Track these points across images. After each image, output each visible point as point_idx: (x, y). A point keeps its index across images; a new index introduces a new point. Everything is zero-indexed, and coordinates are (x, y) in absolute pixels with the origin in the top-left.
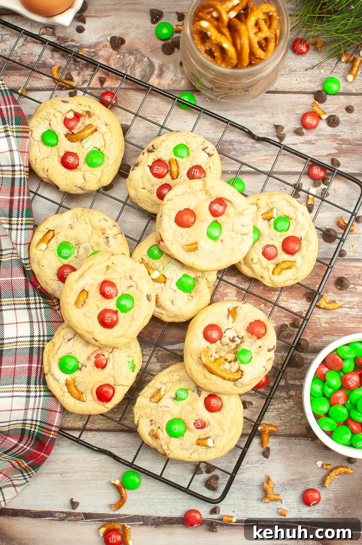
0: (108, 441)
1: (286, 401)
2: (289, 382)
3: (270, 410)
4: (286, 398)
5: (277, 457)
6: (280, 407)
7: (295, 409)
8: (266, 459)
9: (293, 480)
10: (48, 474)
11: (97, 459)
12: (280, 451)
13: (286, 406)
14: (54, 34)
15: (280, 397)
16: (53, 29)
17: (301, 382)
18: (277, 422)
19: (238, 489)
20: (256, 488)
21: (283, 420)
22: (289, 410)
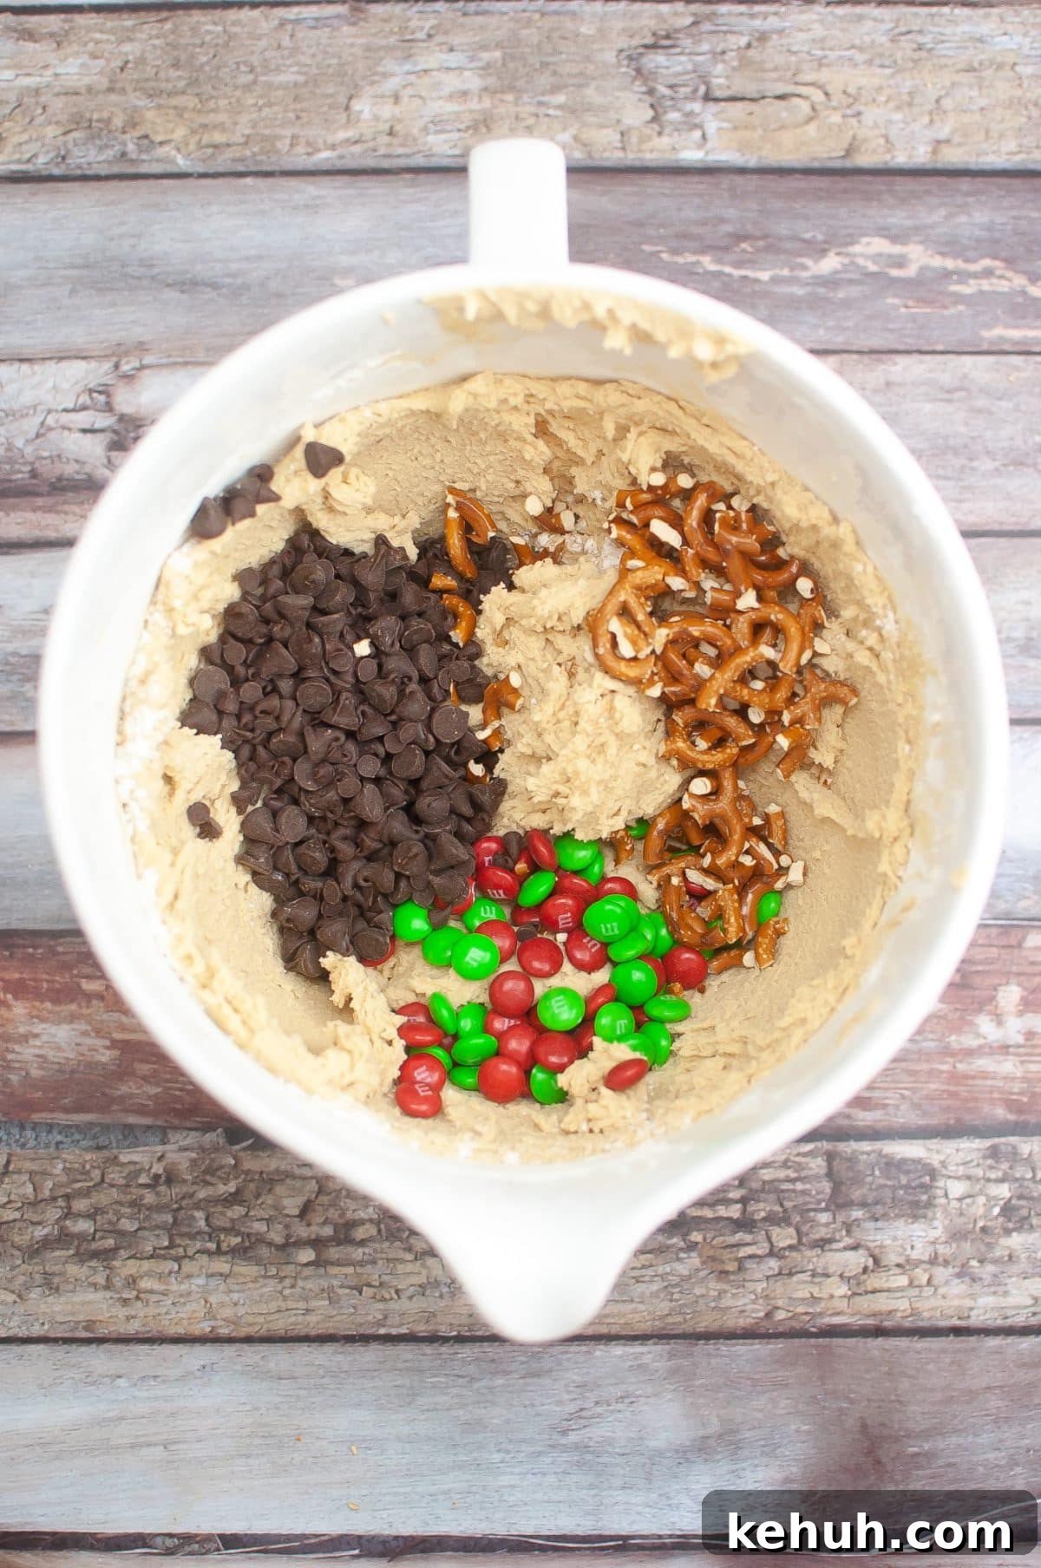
0: (272, 1365)
1: (682, 1255)
4: (681, 1249)
6: (668, 1270)
7: (703, 1274)
9: (705, 1438)
10: (133, 1446)
11: (248, 1407)
12: (673, 1372)
13: (682, 1269)
14: (109, 408)
15: (668, 1247)
16: (108, 395)
17: (715, 1211)
18: (664, 1307)
19: (579, 1464)
20: (620, 1460)
21: (677, 1301)
22: (690, 1277)
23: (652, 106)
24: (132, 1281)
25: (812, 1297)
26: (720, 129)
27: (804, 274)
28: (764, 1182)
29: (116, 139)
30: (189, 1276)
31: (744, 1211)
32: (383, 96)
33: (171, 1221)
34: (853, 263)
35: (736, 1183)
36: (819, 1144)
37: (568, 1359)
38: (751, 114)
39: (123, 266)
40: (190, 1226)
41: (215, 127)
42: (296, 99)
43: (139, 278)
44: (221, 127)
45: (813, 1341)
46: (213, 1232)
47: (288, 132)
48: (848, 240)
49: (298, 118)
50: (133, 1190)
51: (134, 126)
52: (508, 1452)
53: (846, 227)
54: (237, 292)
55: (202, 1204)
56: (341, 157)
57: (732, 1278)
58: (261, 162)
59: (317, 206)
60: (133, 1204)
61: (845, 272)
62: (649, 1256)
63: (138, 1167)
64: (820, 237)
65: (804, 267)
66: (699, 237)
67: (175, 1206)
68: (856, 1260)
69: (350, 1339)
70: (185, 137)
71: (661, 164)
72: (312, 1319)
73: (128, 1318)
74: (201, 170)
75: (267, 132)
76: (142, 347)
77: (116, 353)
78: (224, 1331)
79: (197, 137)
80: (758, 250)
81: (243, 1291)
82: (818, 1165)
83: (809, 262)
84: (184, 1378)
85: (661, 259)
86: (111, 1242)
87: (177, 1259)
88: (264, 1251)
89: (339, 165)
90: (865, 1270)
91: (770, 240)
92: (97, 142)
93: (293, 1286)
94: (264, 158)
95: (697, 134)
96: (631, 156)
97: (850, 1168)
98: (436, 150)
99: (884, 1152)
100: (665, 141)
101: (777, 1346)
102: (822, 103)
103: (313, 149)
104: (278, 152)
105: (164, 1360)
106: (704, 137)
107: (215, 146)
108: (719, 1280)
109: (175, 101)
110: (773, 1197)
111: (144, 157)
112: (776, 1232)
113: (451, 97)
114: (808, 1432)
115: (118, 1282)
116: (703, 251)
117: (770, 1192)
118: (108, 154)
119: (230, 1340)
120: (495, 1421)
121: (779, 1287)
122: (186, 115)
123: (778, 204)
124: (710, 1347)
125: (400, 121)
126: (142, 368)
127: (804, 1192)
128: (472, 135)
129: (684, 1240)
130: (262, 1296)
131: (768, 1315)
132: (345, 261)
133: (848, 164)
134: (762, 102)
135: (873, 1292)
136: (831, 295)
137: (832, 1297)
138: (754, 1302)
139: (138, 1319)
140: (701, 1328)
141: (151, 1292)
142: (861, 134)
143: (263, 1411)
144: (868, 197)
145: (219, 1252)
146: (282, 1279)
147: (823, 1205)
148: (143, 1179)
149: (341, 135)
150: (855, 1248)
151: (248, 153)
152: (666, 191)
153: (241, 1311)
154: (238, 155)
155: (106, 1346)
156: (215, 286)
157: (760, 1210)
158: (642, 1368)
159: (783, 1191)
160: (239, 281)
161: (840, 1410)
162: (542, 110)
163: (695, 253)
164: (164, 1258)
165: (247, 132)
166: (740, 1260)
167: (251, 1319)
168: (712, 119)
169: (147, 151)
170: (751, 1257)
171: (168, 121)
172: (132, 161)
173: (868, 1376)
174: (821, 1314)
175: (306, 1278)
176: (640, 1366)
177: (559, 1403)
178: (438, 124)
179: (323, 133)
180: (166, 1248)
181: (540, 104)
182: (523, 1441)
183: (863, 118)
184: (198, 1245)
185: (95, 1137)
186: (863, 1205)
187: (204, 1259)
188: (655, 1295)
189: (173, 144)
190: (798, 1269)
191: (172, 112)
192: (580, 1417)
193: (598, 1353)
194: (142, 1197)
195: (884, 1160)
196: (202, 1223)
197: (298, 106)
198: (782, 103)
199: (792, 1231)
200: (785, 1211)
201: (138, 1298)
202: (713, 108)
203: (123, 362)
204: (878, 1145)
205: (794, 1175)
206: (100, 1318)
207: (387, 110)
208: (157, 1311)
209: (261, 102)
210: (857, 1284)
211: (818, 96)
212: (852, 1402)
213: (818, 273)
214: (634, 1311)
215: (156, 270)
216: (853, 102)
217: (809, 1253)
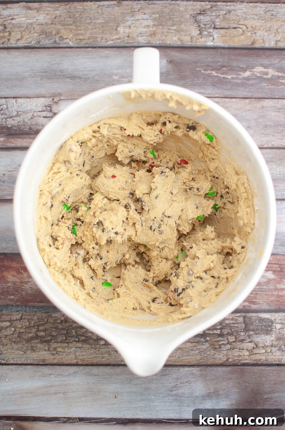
0: (93, 372)
1: (204, 343)
3: (194, 350)
4: (204, 342)
6: (200, 347)
7: (210, 348)
9: (210, 393)
10: (55, 393)
11: (86, 383)
12: (201, 375)
13: (204, 347)
14: (51, 111)
15: (200, 341)
16: (51, 107)
17: (213, 332)
18: (199, 357)
19: (175, 400)
20: (186, 399)
21: (202, 356)
22: (206, 349)
23: (199, 30)
24: (55, 349)
25: (239, 355)
26: (218, 37)
27: (240, 77)
28: (227, 324)
29: (53, 37)
30: (71, 348)
31: (221, 332)
32: (126, 27)
33: (66, 332)
34: (253, 74)
35: (219, 324)
36: (241, 314)
37: (173, 371)
38: (226, 32)
39: (55, 72)
40: (71, 334)
41: (80, 34)
42: (102, 27)
43: (59, 75)
44: (82, 34)
45: (239, 367)
46: (77, 336)
47: (100, 36)
48: (252, 67)
49: (103, 32)
50: (55, 324)
51: (58, 33)
52: (156, 396)
53: (252, 64)
54: (86, 79)
55: (75, 328)
56: (115, 43)
57: (217, 350)
58: (93, 44)
59: (108, 56)
60: (56, 328)
61: (252, 76)
62: (195, 344)
63: (57, 318)
64: (245, 66)
65: (241, 75)
66: (212, 66)
67: (67, 329)
68: (251, 345)
69: (114, 365)
70: (72, 37)
71: (202, 46)
72: (104, 359)
73: (54, 359)
74: (76, 46)
75: (94, 36)
76: (60, 94)
77: (53, 96)
78: (80, 363)
79: (76, 37)
80: (228, 70)
81: (85, 352)
82: (241, 319)
83: (241, 73)
84: (69, 375)
85: (201, 72)
86: (50, 338)
87: (68, 343)
88: (91, 341)
89: (114, 45)
90: (253, 348)
91: (231, 67)
92: (48, 38)
93: (99, 351)
94: (93, 43)
95: (212, 38)
96: (193, 44)
97: (250, 320)
98: (141, 41)
99: (259, 316)
100: (203, 40)
101: (229, 368)
102: (245, 30)
103: (107, 41)
104: (97, 41)
105: (64, 370)
106: (213, 39)
107: (80, 40)
108: (214, 350)
109: (69, 27)
110: (229, 328)
111: (61, 42)
112: (229, 337)
113: (145, 27)
114: (238, 392)
115: (51, 349)
116: (213, 70)
117: (228, 327)
118: (51, 41)
119: (82, 365)
120: (153, 388)
121: (230, 352)
122: (72, 31)
123: (233, 57)
124: (211, 368)
125: (131, 33)
126: (60, 100)
127: (237, 327)
128: (151, 37)
129: (205, 339)
130: (90, 353)
131: (227, 360)
132: (116, 71)
133: (253, 47)
134: (229, 29)
135: (256, 354)
136: (247, 82)
137: (244, 355)
138: (223, 356)
139: (57, 359)
140: (209, 363)
141: (60, 352)
142: (256, 38)
143: (90, 384)
144: (258, 56)
145: (79, 341)
146: (96, 349)
147: (242, 330)
148: (58, 321)
149: (115, 37)
150: (251, 342)
151: (89, 41)
152: (203, 53)
153: (85, 357)
154: (87, 42)
155: (48, 366)
156: (80, 78)
157: (225, 331)
158: (193, 374)
159: (232, 326)
160: (87, 77)
161: (246, 386)
162: (169, 31)
163: (211, 70)
164: (64, 342)
165: (89, 36)
166: (220, 345)
167: (87, 359)
168: (216, 34)
169: (62, 41)
170: (223, 344)
171: (68, 33)
172: (58, 43)
173: (254, 377)
174: (241, 360)
175: (102, 349)
176: (192, 373)
177: (170, 383)
178: (141, 34)
179: (110, 36)
180: (65, 340)
181: (169, 29)
182: (160, 393)
183: (257, 34)
184: (73, 339)
185: (46, 309)
186: (253, 330)
187: (75, 343)
188: (197, 354)
189: (69, 39)
190: (235, 348)
191: (69, 30)
192: (176, 387)
193: (181, 370)
194: (58, 326)
195: (259, 318)
196: (74, 333)
197: (103, 29)
198: (235, 30)
199: (234, 337)
200: (232, 332)
201: (57, 353)
202: (216, 31)
203: (55, 98)
204: (257, 314)
205: (235, 322)
206: (47, 359)
207: (127, 30)
208: (62, 357)
209: (93, 28)
210: (251, 352)
211: (244, 28)
212: (249, 384)
213: (244, 76)
214: (191, 358)
215: (64, 74)
216: (254, 30)
217: (238, 343)
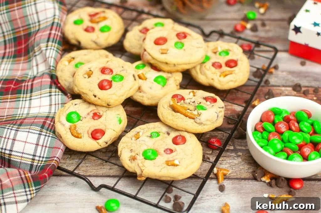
2: (237, 147)
3: (224, 163)
4: (235, 157)
5: (232, 192)
7: (242, 163)
8: (222, 193)
